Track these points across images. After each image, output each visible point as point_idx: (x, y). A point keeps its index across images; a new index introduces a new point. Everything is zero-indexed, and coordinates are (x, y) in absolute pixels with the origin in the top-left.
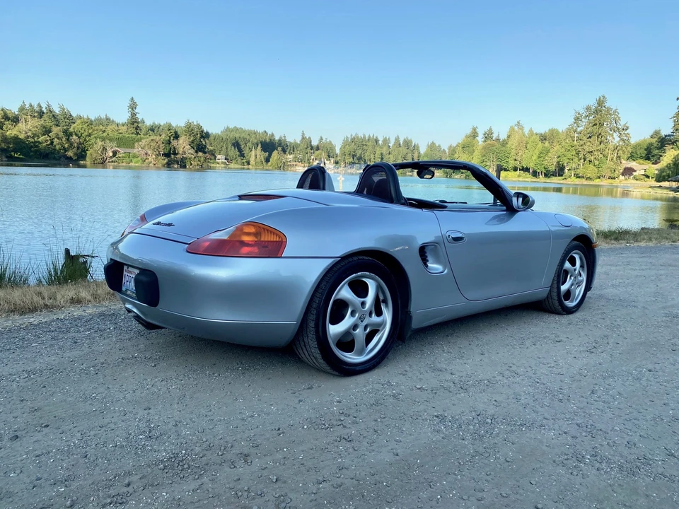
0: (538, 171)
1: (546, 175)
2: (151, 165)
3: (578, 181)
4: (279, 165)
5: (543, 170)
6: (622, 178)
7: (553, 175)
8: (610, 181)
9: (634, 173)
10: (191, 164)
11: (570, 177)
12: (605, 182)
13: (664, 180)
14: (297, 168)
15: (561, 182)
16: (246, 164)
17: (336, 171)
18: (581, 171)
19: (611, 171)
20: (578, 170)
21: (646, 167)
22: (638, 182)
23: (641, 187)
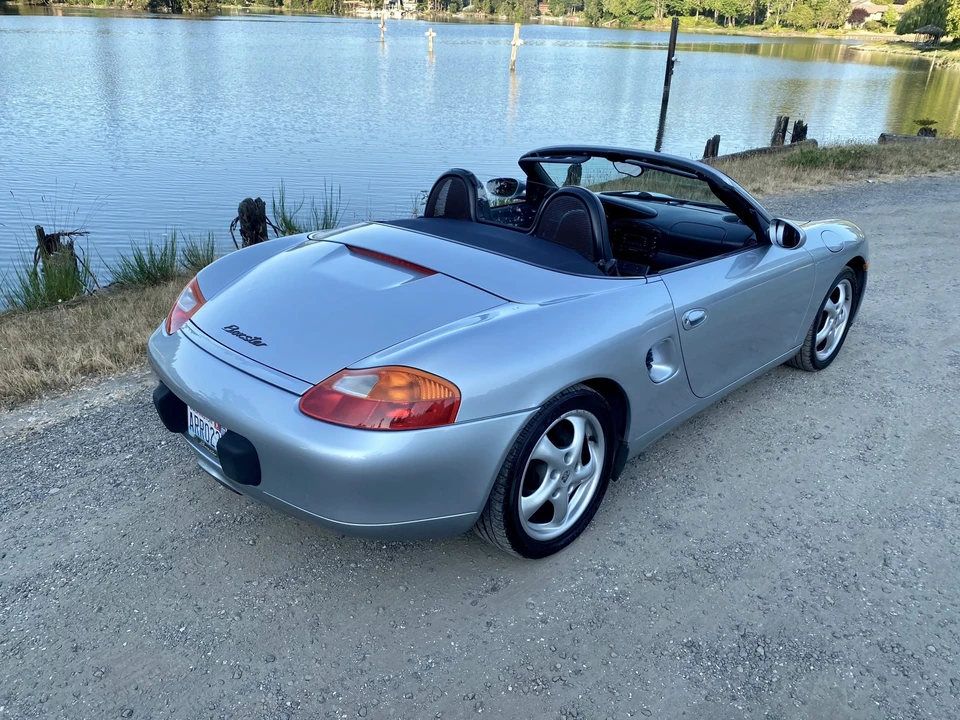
0: (727, 15)
1: (738, 23)
2: (125, 7)
3: (784, 32)
4: (330, 6)
5: (735, 14)
6: (848, 26)
7: (746, 22)
8: (831, 31)
9: (867, 19)
10: (190, 6)
11: (773, 24)
12: (822, 34)
13: (909, 31)
14: (358, 10)
15: (760, 34)
16: (276, 4)
17: (420, 14)
18: (789, 16)
19: (833, 15)
20: (786, 14)
21: (884, 8)
22: (871, 33)
23: (875, 42)
